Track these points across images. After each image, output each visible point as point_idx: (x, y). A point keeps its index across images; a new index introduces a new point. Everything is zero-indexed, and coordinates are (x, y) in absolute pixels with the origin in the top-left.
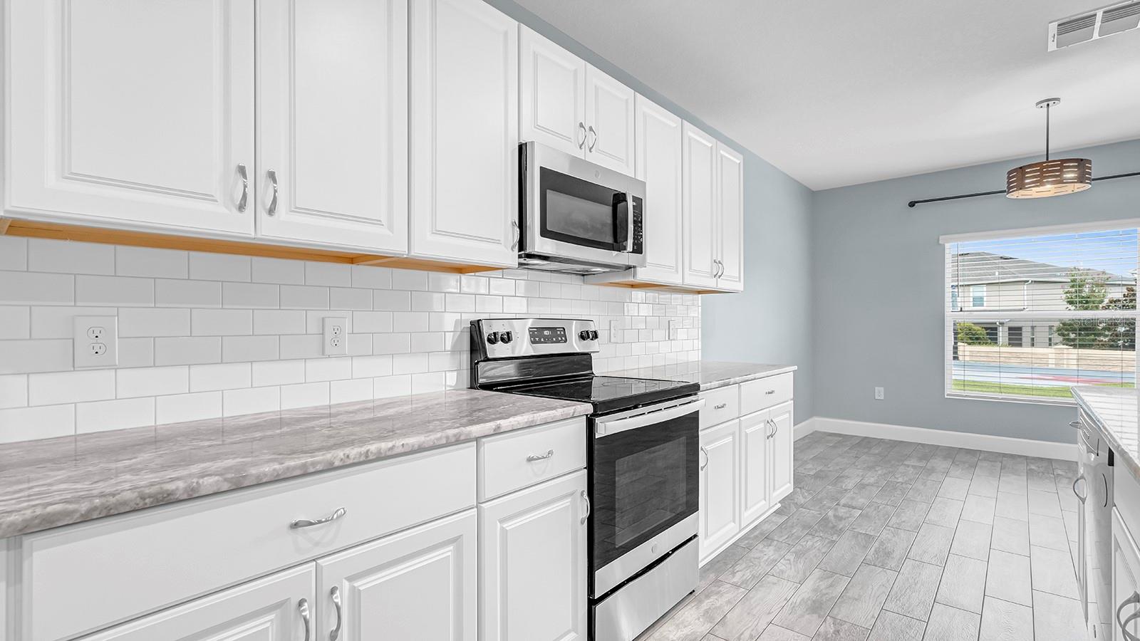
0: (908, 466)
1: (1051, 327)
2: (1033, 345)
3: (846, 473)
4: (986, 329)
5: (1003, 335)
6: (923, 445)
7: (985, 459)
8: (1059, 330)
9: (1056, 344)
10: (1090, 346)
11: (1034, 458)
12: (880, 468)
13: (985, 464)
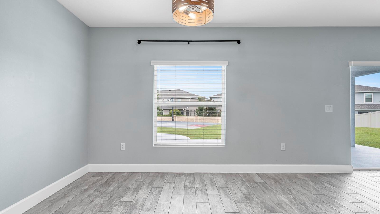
1: (194, 111)
2: (191, 116)
4: (181, 111)
5: (185, 113)
8: (196, 111)
9: (195, 115)
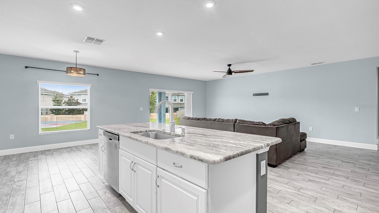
0: (31, 160)
3: (8, 170)
6: (31, 152)
7: (54, 151)
9: (50, 114)
10: (59, 114)
11: (66, 148)
12: (21, 164)
13: (55, 153)
